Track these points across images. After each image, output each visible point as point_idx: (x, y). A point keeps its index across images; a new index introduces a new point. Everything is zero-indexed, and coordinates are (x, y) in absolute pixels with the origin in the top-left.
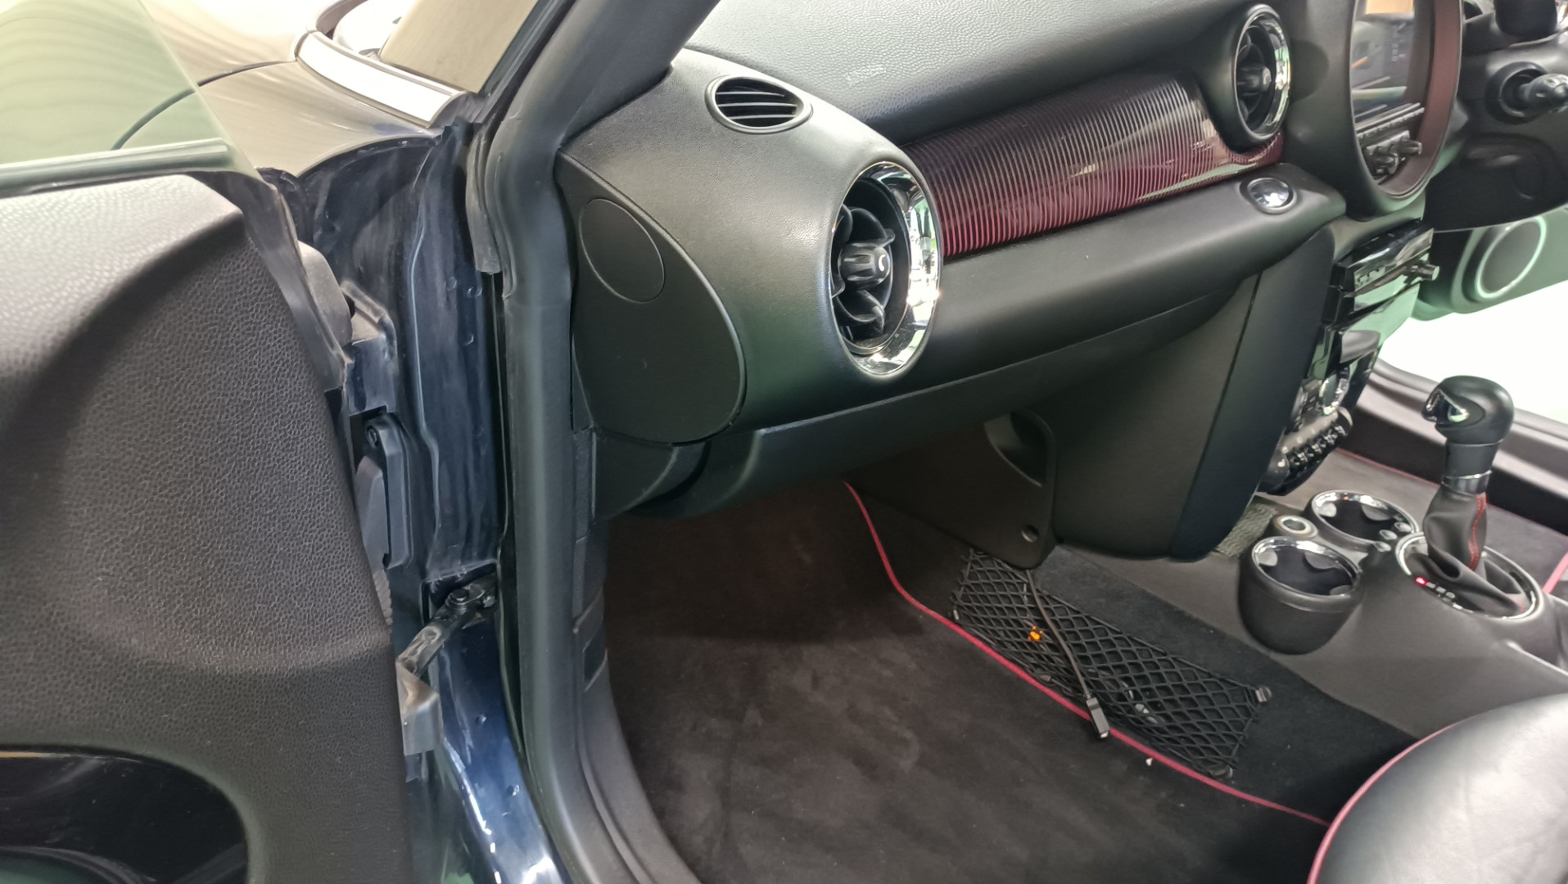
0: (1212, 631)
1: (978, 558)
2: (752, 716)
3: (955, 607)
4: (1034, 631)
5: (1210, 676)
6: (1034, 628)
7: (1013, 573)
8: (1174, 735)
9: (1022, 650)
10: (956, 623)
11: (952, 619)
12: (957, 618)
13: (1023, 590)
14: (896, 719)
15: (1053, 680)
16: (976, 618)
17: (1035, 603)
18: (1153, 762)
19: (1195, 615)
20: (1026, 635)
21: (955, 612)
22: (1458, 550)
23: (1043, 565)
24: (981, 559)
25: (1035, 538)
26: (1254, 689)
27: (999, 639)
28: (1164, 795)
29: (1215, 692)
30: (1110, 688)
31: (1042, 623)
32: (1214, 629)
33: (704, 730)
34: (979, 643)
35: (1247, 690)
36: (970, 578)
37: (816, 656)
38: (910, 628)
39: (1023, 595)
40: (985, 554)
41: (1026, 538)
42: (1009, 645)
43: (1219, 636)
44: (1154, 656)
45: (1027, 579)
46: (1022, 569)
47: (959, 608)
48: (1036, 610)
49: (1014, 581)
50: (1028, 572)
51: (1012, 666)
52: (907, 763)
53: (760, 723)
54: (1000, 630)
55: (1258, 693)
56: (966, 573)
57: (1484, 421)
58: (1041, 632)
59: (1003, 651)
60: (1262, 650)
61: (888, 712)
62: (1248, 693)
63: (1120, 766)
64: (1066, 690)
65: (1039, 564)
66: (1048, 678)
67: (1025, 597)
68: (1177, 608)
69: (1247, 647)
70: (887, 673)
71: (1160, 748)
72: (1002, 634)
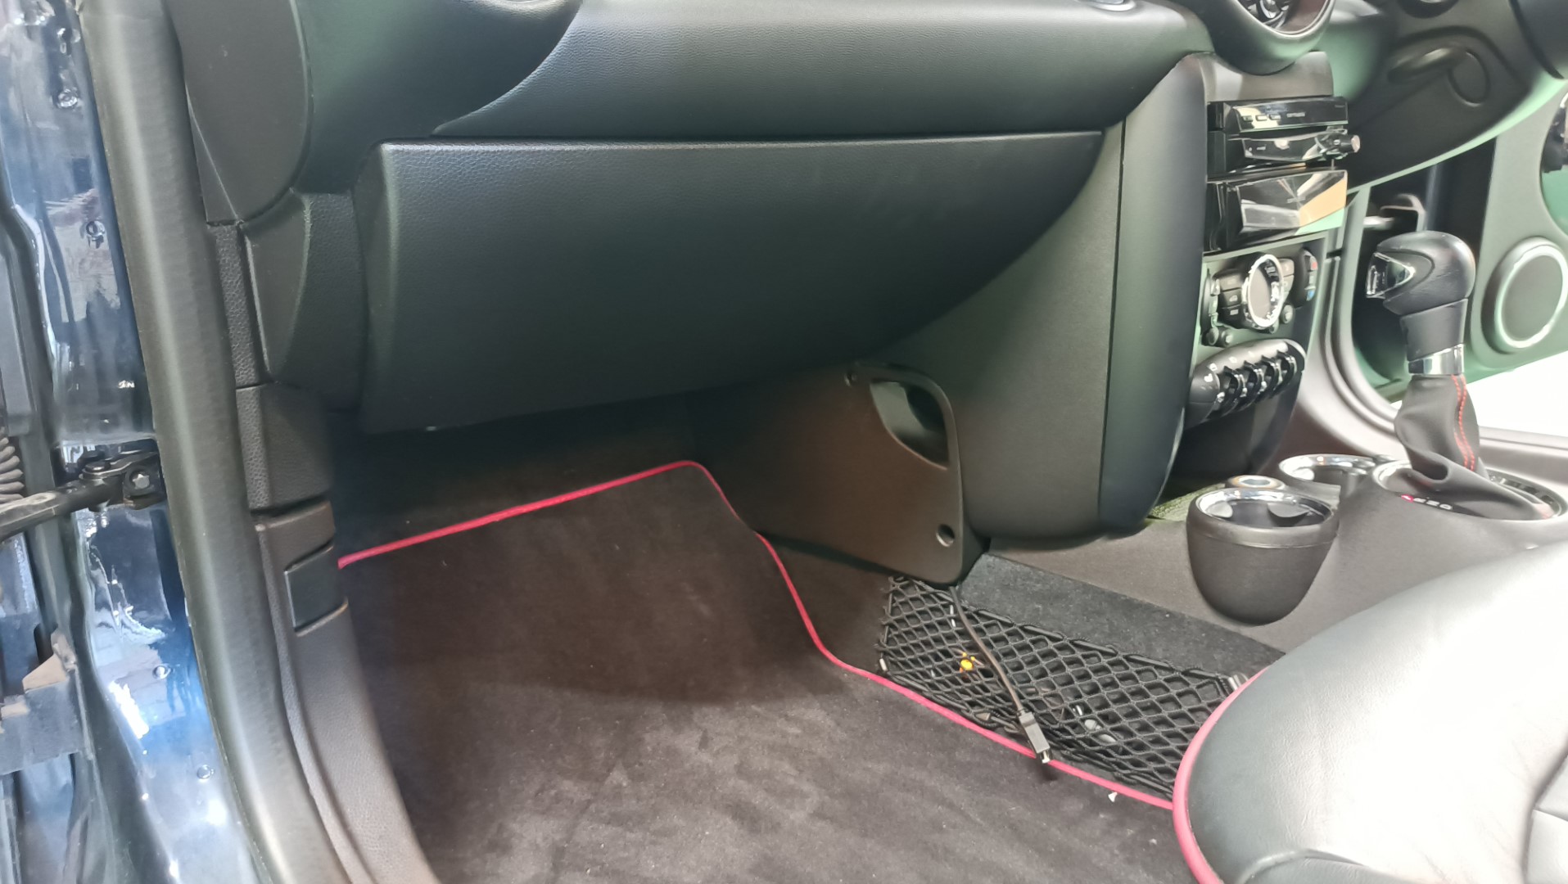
0: (1167, 616)
1: (898, 586)
2: (618, 777)
3: (882, 655)
4: (965, 658)
5: (1171, 670)
6: (964, 654)
7: (934, 594)
8: (1137, 755)
9: (954, 687)
10: (885, 676)
11: (880, 672)
12: (884, 667)
13: (949, 613)
14: (794, 772)
15: (993, 718)
16: (904, 663)
17: (963, 625)
18: (1117, 797)
19: (1147, 600)
20: (957, 667)
21: (882, 662)
22: (1444, 449)
23: (968, 579)
24: (902, 587)
25: (952, 542)
26: (1225, 677)
27: (929, 681)
28: (1130, 832)
29: (1180, 691)
30: (1052, 704)
31: (972, 648)
32: (1168, 613)
33: (553, 792)
34: (910, 694)
35: (1218, 680)
36: (892, 614)
37: (712, 718)
38: (831, 688)
39: (950, 619)
40: (904, 580)
41: (941, 541)
42: (941, 686)
43: (1176, 619)
44: (1103, 659)
45: (952, 597)
46: (944, 587)
47: (886, 654)
48: (964, 634)
49: (939, 604)
50: (951, 588)
51: (946, 712)
52: (798, 816)
53: (625, 784)
54: (929, 670)
55: (1231, 680)
56: (888, 608)
57: (1435, 272)
58: (973, 659)
59: (935, 695)
60: (1231, 627)
61: (786, 767)
62: (1220, 683)
63: (1074, 806)
64: (1009, 727)
65: (963, 576)
66: (986, 716)
67: (953, 622)
68: (1125, 596)
69: (1212, 627)
70: (794, 730)
71: (1125, 778)
72: (933, 674)
